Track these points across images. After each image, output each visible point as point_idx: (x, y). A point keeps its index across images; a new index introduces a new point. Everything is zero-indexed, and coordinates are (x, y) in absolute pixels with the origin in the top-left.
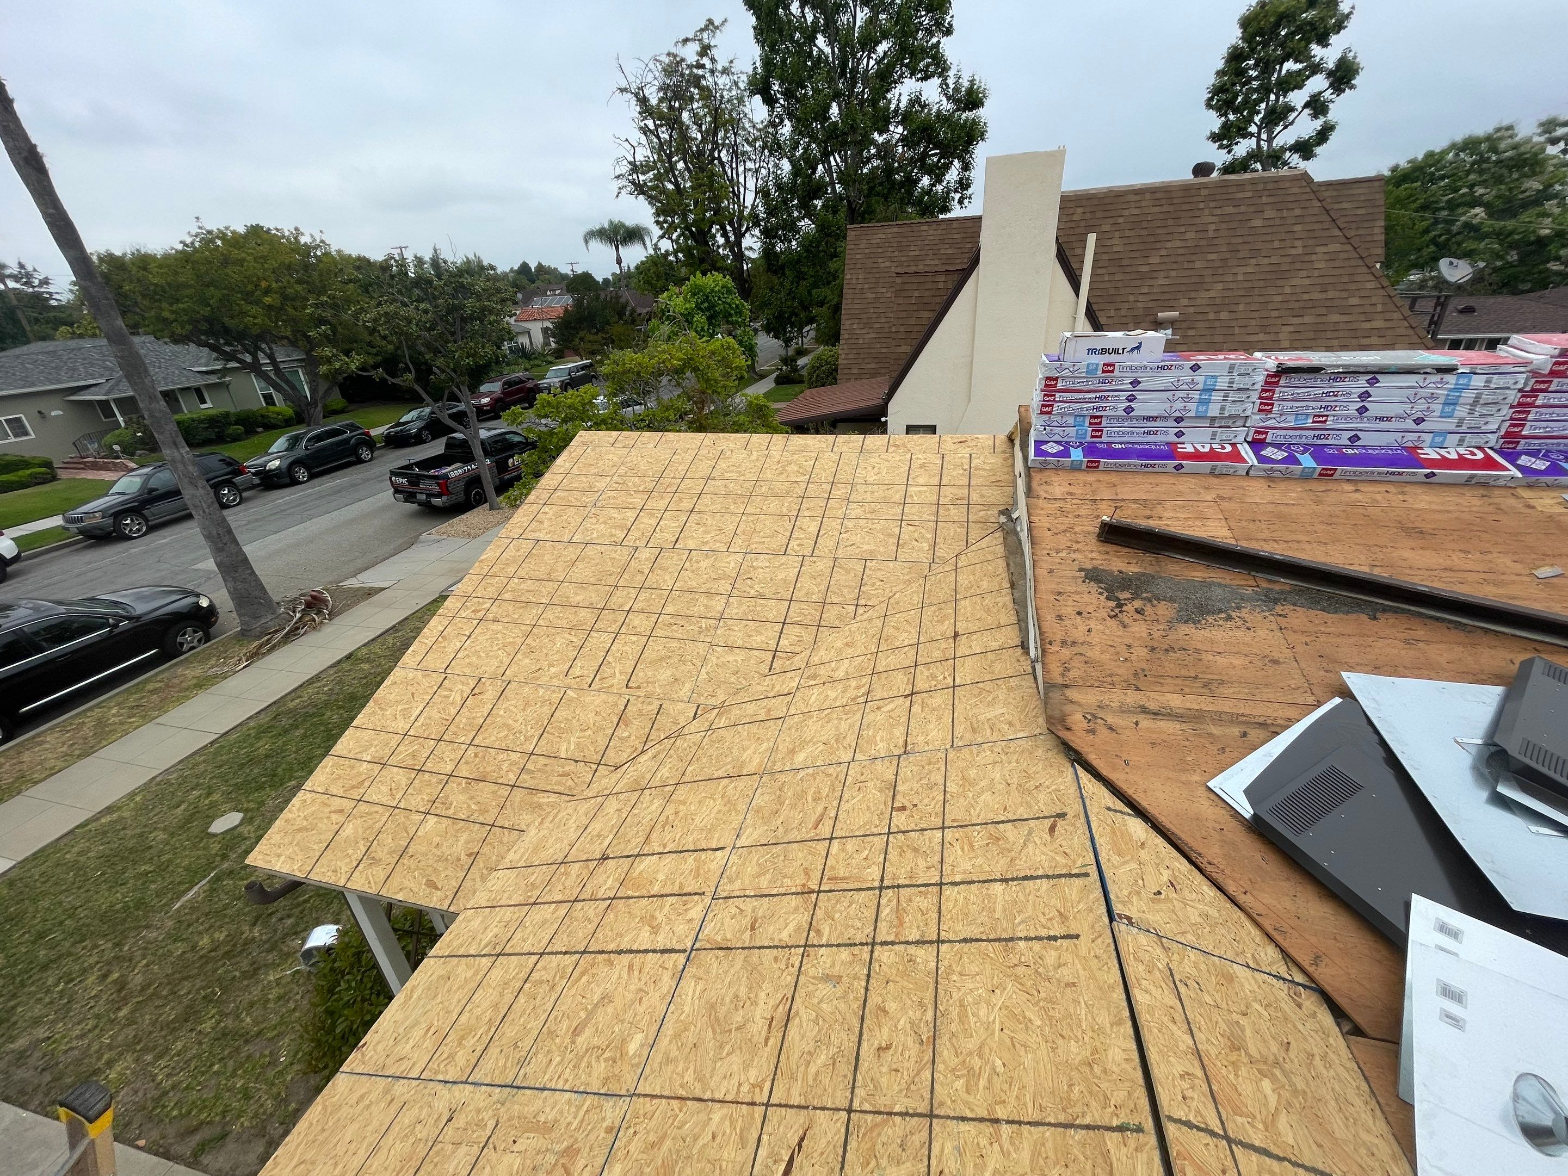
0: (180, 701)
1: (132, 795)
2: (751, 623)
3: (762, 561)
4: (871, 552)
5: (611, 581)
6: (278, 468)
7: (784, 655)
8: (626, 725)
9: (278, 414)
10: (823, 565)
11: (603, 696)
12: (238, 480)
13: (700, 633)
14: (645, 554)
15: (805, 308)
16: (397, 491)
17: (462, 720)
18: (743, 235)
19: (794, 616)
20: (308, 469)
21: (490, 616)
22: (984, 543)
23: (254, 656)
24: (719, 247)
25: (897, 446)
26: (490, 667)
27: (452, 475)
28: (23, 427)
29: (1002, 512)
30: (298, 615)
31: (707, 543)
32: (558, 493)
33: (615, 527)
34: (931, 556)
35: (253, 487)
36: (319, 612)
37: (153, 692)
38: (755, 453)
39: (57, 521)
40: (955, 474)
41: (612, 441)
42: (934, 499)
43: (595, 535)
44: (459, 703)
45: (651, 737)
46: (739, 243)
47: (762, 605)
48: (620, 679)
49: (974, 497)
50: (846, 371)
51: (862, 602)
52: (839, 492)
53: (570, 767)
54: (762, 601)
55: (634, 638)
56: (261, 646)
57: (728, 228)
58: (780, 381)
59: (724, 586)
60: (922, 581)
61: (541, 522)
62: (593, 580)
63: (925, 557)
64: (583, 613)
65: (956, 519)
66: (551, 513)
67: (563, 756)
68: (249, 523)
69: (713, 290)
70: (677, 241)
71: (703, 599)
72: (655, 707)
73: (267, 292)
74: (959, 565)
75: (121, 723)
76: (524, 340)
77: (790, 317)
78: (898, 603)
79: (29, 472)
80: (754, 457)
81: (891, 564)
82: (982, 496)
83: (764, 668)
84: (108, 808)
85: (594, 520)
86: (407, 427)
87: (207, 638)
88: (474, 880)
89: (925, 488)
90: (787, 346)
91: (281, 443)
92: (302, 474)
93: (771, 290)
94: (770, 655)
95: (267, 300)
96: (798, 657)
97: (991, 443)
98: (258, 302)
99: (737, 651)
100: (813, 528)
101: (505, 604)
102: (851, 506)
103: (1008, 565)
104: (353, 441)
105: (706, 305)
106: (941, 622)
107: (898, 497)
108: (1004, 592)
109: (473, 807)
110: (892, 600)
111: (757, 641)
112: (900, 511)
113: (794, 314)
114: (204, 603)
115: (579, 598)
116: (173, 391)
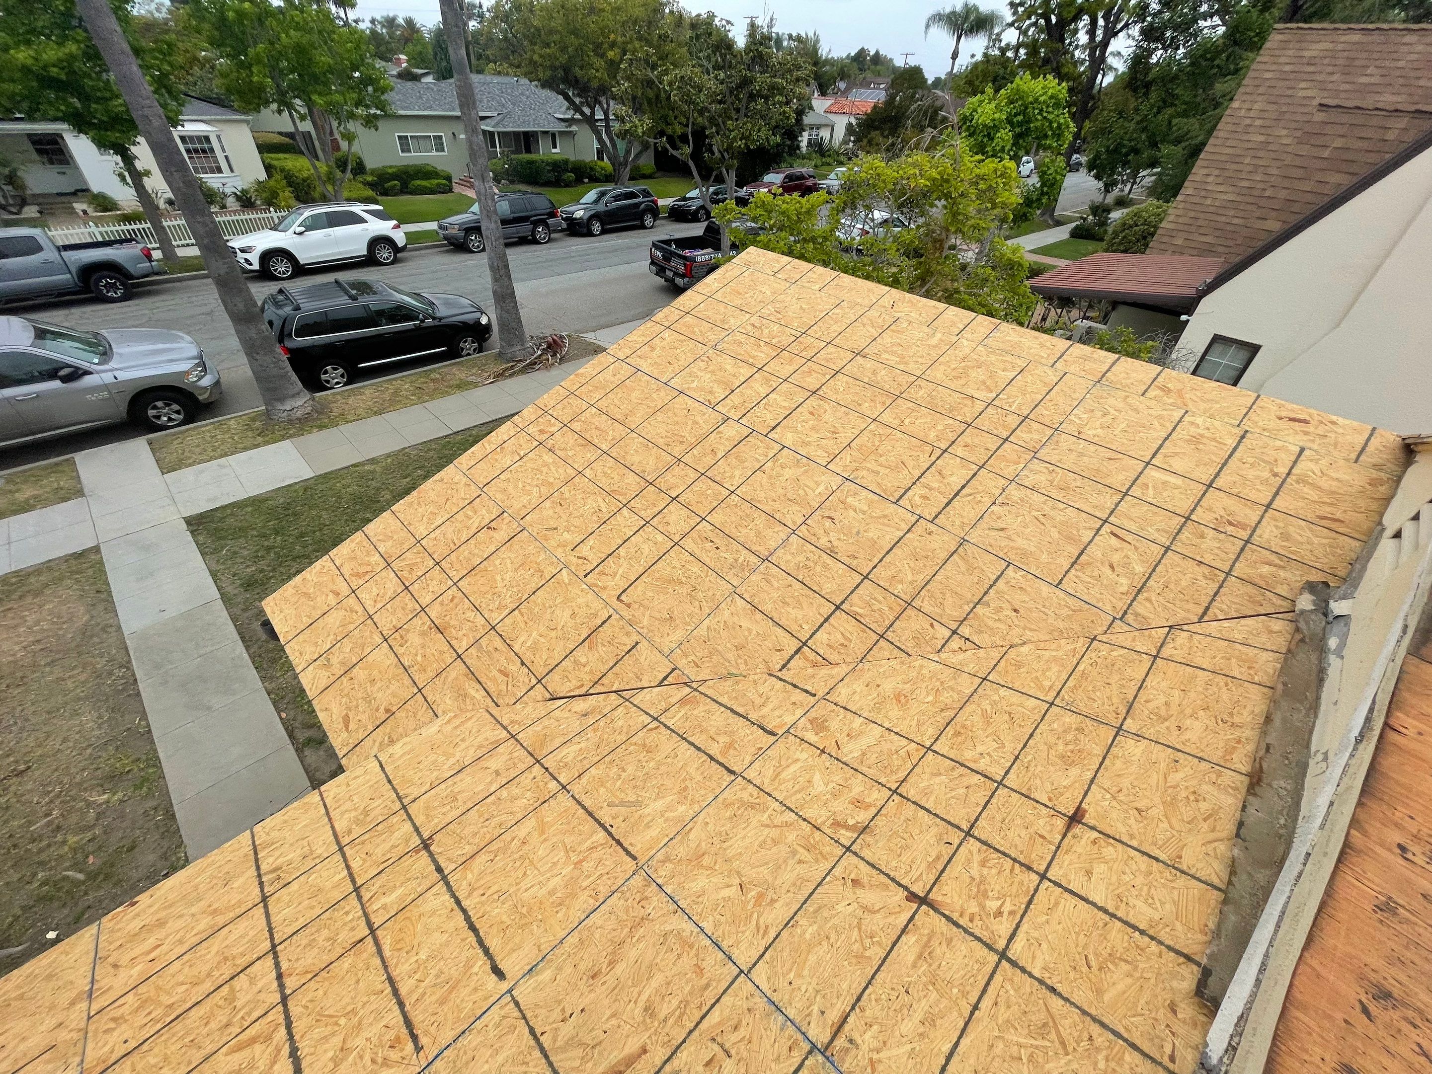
0: (446, 394)
1: (388, 456)
2: (797, 585)
3: (860, 500)
4: (1025, 555)
5: (677, 451)
6: (581, 218)
7: (811, 655)
8: (590, 648)
9: (603, 169)
10: (940, 543)
11: (591, 596)
12: (551, 221)
13: (732, 567)
14: (732, 431)
15: (1154, 145)
16: (653, 263)
17: (464, 551)
18: (1116, 34)
19: (856, 605)
20: (602, 225)
21: (550, 442)
22: (1240, 630)
23: (500, 376)
24: (1077, 47)
25: (1167, 391)
26: (517, 504)
27: (699, 259)
28: (442, 144)
29: (1311, 587)
30: (539, 352)
31: (808, 444)
32: (688, 318)
33: (719, 382)
34: (1121, 605)
35: (562, 231)
36: (554, 355)
37: (433, 380)
38: (939, 335)
39: (433, 226)
40: (1251, 474)
41: (777, 267)
42: (1183, 505)
43: (694, 385)
44: (474, 530)
45: (604, 681)
46: (1105, 44)
47: (826, 567)
48: (615, 584)
49: (1268, 532)
50: (1165, 239)
51: (965, 631)
52: (1028, 436)
53: (513, 666)
54: (829, 561)
55: (660, 538)
56: (506, 369)
57: (1101, 22)
58: (1076, 234)
59: (794, 516)
60: (1081, 644)
61: (653, 349)
62: (661, 442)
63: (1112, 603)
64: (631, 478)
65: (1208, 559)
66: (668, 340)
67: (516, 649)
68: (547, 261)
69: (1036, 100)
70: (1024, 33)
71: (760, 520)
72: (630, 642)
73: (613, 45)
74: (1166, 652)
75: (407, 398)
76: (825, 134)
77: (1127, 155)
78: (1019, 665)
79: (437, 181)
80: (934, 341)
81: (1045, 589)
82: (1285, 536)
83: (777, 661)
84: (373, 459)
85: (702, 365)
86: (689, 203)
87: (480, 350)
88: (374, 741)
89: (1179, 481)
90: (1107, 191)
91: (591, 196)
92: (596, 228)
93: (1120, 113)
94: (796, 644)
95: (611, 54)
96: (825, 671)
97: (1362, 440)
98: (603, 56)
99: (759, 616)
100: (956, 481)
101: (570, 433)
102: (1036, 465)
103: (1268, 719)
104: (643, 206)
105: (1020, 118)
106: (1067, 761)
107: (1120, 480)
108: (1229, 778)
109: (419, 658)
110: (1012, 653)
111: (791, 615)
112: (1110, 505)
113: (1136, 151)
114: (484, 321)
115: (636, 459)
116: (536, 132)
